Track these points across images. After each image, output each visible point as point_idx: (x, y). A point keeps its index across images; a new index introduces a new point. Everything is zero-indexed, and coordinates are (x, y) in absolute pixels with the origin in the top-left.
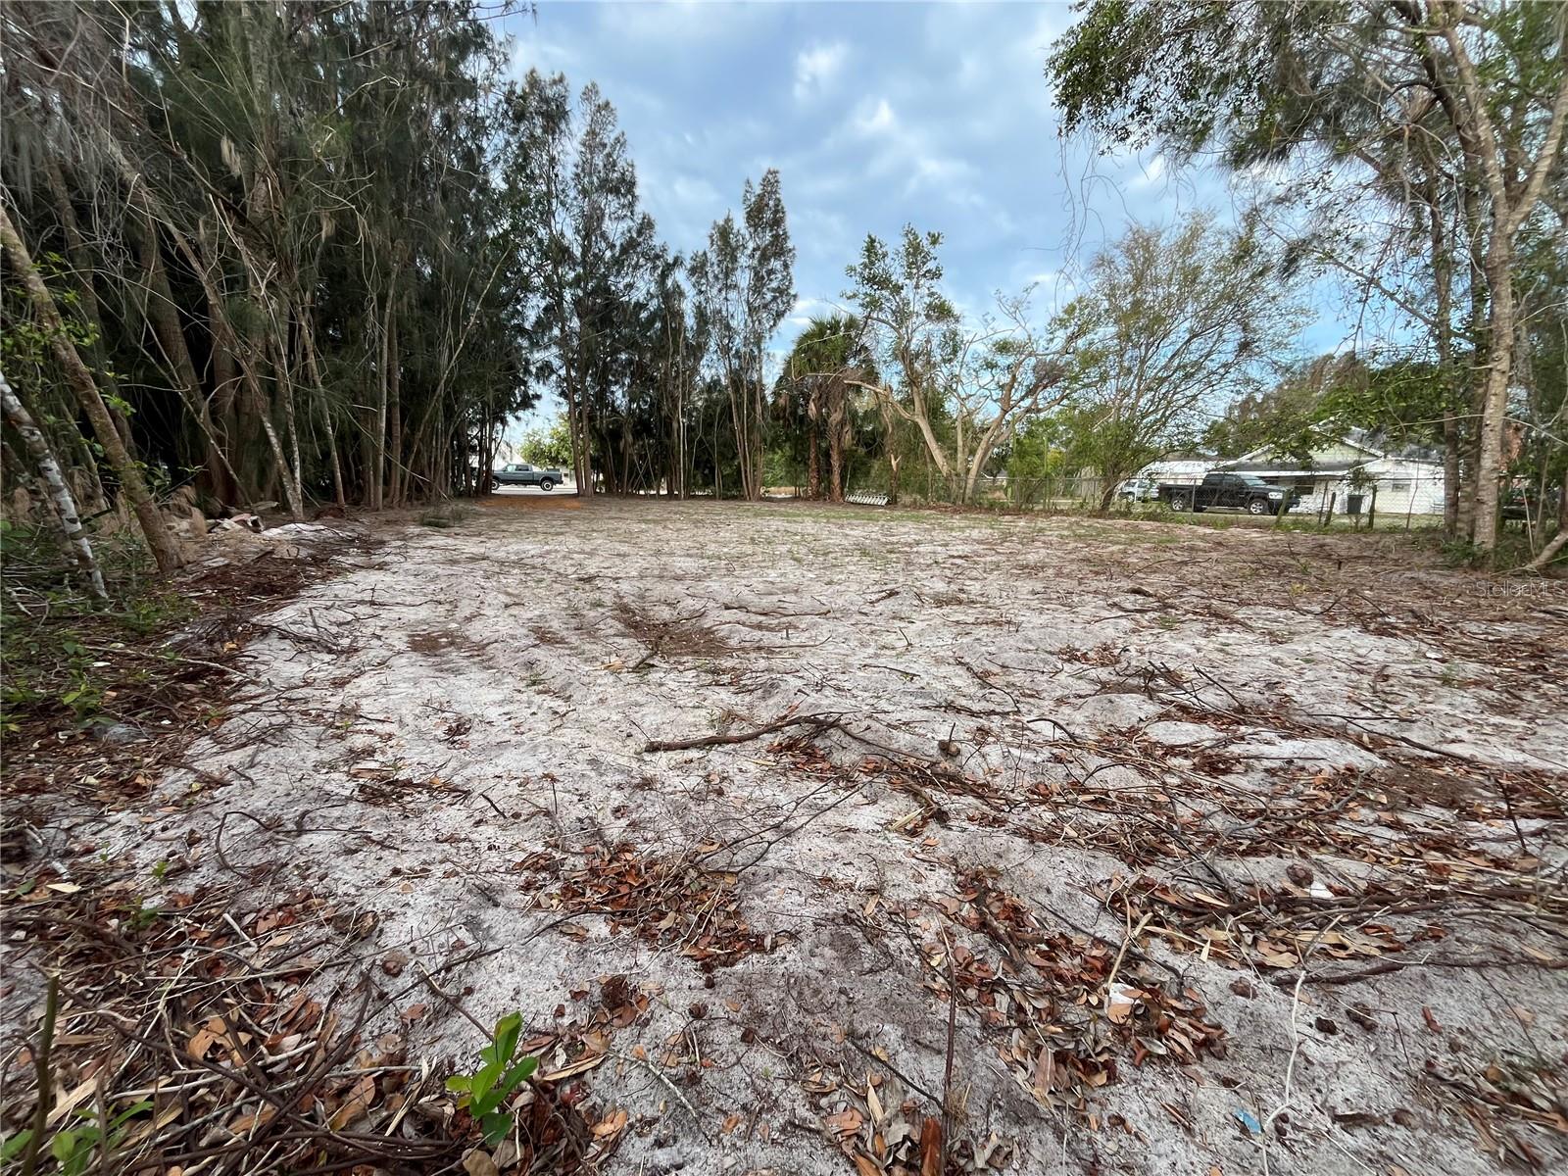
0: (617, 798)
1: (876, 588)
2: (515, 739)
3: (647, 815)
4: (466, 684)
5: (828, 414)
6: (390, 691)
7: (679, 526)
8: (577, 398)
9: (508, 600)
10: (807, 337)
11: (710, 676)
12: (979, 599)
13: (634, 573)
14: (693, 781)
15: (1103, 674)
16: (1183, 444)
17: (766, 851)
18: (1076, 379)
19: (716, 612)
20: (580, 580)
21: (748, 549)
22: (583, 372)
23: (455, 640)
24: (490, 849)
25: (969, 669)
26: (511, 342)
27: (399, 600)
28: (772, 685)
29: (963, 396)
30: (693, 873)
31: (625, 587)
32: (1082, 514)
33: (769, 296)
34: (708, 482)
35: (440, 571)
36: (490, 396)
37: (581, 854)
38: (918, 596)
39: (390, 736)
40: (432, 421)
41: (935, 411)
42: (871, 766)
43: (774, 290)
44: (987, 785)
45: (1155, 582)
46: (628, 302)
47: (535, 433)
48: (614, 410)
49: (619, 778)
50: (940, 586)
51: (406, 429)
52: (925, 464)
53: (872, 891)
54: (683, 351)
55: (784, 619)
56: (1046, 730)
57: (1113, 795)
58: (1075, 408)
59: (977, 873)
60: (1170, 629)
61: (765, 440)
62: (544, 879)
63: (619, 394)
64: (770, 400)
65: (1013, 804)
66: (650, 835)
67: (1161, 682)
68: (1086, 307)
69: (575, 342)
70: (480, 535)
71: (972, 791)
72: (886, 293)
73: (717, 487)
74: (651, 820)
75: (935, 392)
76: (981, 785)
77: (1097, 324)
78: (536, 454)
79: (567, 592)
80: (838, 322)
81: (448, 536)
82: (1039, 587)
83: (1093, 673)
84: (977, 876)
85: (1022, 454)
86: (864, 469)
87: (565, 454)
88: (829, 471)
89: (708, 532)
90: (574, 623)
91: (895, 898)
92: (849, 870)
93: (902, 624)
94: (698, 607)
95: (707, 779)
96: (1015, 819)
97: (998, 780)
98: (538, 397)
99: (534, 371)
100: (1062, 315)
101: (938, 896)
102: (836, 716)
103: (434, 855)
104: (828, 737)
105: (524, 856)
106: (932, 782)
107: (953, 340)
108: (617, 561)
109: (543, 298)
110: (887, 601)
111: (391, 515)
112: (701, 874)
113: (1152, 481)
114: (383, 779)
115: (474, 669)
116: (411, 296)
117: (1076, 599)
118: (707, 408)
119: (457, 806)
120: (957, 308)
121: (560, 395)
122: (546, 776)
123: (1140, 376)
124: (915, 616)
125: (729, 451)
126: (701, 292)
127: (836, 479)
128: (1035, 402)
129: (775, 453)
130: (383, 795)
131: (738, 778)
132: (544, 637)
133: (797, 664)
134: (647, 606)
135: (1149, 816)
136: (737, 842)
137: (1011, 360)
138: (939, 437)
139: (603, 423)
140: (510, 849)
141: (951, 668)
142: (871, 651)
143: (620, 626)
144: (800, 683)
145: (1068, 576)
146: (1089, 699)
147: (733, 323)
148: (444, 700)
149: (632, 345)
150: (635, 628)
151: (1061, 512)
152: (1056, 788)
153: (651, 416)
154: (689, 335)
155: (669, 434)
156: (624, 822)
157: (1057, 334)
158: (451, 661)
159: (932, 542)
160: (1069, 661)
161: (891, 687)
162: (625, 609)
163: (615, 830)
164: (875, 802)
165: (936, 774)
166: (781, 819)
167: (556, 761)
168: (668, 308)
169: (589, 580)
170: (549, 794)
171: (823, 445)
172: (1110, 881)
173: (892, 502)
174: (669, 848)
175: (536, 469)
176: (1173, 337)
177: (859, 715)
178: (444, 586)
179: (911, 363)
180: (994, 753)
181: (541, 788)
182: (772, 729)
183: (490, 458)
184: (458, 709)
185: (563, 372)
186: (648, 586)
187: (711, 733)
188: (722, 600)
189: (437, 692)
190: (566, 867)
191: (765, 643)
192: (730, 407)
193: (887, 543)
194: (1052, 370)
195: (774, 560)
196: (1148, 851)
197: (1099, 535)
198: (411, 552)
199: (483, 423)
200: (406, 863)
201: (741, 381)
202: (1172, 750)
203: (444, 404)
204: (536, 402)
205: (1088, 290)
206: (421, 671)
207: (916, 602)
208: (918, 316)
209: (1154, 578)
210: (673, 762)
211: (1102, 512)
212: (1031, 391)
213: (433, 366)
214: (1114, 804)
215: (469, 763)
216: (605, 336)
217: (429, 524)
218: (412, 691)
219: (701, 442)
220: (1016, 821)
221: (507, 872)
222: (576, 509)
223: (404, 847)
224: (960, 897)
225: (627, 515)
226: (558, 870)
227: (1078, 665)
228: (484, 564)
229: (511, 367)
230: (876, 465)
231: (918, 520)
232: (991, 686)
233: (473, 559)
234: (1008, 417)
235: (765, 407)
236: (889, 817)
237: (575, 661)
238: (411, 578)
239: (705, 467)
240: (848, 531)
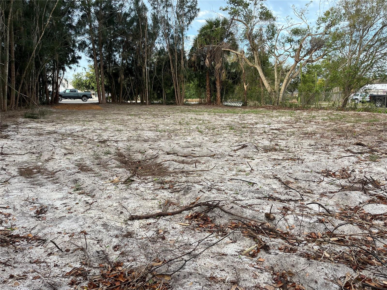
0: (116, 241)
1: (237, 144)
2: (68, 215)
3: (129, 249)
4: (45, 191)
5: (215, 65)
6: (10, 194)
7: (146, 117)
8: (98, 58)
9: (66, 152)
10: (204, 29)
11: (160, 185)
12: (285, 148)
13: (125, 139)
14: (151, 233)
15: (343, 182)
16: (380, 76)
17: (184, 264)
18: (330, 46)
19: (163, 156)
20: (100, 142)
21: (178, 127)
22: (101, 46)
23: (40, 171)
24: (55, 266)
25: (280, 180)
26: (66, 32)
27: (14, 152)
28: (188, 189)
29: (277, 55)
30: (150, 276)
31: (120, 145)
32: (333, 109)
33: (186, 10)
34: (159, 96)
35: (34, 139)
36: (57, 57)
37: (98, 268)
38: (256, 147)
39: (10, 215)
40: (29, 69)
41: (264, 62)
42: (234, 225)
43: (189, 7)
44: (288, 233)
45: (367, 140)
46: (121, 13)
47: (79, 75)
48: (116, 64)
49: (116, 232)
50: (267, 143)
51: (18, 73)
52: (260, 87)
53: (233, 283)
54: (147, 35)
55: (194, 159)
56: (315, 207)
57: (347, 238)
58: (330, 60)
59: (283, 274)
60: (375, 161)
61: (185, 77)
62: (80, 280)
63: (117, 56)
64: (187, 58)
65: (300, 242)
66: (130, 258)
67: (370, 185)
68: (335, 12)
69: (97, 32)
70: (53, 122)
71: (281, 236)
72: (241, 7)
73: (164, 99)
74: (131, 251)
75: (264, 54)
76: (285, 234)
77: (340, 20)
78: (79, 84)
79: (93, 147)
80: (219, 22)
81: (38, 122)
82: (313, 142)
83: (338, 182)
84: (283, 276)
85: (305, 81)
86: (231, 90)
87: (93, 84)
88: (215, 91)
89: (160, 119)
90: (97, 162)
91: (244, 286)
92: (223, 273)
93: (249, 160)
94: (155, 153)
95: (158, 232)
96: (301, 249)
97: (293, 231)
98: (80, 58)
99: (77, 45)
100: (323, 16)
101: (264, 285)
102: (217, 202)
103: (29, 269)
104: (214, 212)
105: (71, 269)
106: (262, 232)
107: (272, 29)
108: (117, 133)
109: (81, 11)
110: (242, 150)
111: (11, 113)
112: (154, 276)
113: (367, 93)
114: (6, 234)
115: (49, 183)
116: (20, 12)
117: (330, 148)
118: (158, 62)
119: (40, 247)
120: (274, 14)
121: (90, 57)
122: (82, 232)
123: (360, 44)
124: (255, 156)
125: (169, 82)
126: (155, 8)
127: (219, 95)
128: (311, 57)
129: (190, 83)
130: (6, 242)
131: (172, 232)
132: (83, 168)
133: (199, 179)
134: (131, 153)
135: (364, 247)
136: (170, 260)
137: (300, 38)
138: (266, 74)
139: (111, 70)
140: (65, 266)
141: (271, 180)
142: (234, 172)
143: (118, 163)
144: (201, 187)
145: (326, 137)
146: (336, 194)
147: (170, 23)
148: (35, 198)
149: (123, 33)
150: (125, 163)
151: (324, 108)
152: (320, 235)
153: (132, 66)
154: (150, 28)
155: (141, 75)
156: (118, 253)
157: (321, 25)
158: (38, 180)
159: (263, 123)
160: (327, 176)
161: (243, 189)
162: (120, 155)
163: (114, 257)
164: (235, 242)
165: (264, 229)
166: (191, 250)
167: (87, 225)
168: (140, 16)
169: (104, 142)
170: (83, 240)
171: (213, 79)
172: (345, 277)
173: (245, 105)
174: (139, 264)
175: (79, 91)
176: (375, 26)
177: (228, 202)
178: (35, 145)
179: (253, 40)
180: (291, 219)
181: (80, 238)
182: (188, 208)
183: (58, 87)
184: (41, 202)
185: (91, 46)
186: (132, 144)
187: (160, 211)
188: (166, 150)
189: (31, 195)
190: (91, 274)
191: (186, 169)
192: (169, 61)
193: (242, 124)
194: (319, 42)
195: (190, 132)
196: (363, 263)
197: (341, 118)
198: (20, 130)
199: (54, 70)
200: (16, 273)
201: (174, 50)
202: (375, 217)
203: (35, 61)
204: (79, 60)
205: (335, 5)
206: (24, 185)
207: (255, 150)
208: (256, 17)
209: (367, 138)
210: (142, 225)
211: (343, 108)
212: (309, 52)
213: (30, 43)
214: (347, 242)
215: (46, 227)
216: (110, 29)
217: (29, 117)
218: (19, 194)
219: (156, 78)
220: (301, 250)
221: (63, 277)
222: (98, 109)
223: (15, 265)
224: (275, 285)
225: (122, 112)
226: (87, 275)
227: (331, 178)
228: (55, 135)
229: (67, 44)
230: (237, 88)
231: (257, 113)
232: (290, 188)
233: (50, 133)
234: (298, 65)
235: (185, 61)
236: (241, 248)
237: (97, 179)
238: (20, 142)
239: (158, 90)
240: (224, 118)
